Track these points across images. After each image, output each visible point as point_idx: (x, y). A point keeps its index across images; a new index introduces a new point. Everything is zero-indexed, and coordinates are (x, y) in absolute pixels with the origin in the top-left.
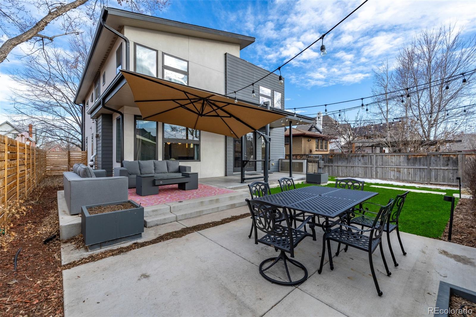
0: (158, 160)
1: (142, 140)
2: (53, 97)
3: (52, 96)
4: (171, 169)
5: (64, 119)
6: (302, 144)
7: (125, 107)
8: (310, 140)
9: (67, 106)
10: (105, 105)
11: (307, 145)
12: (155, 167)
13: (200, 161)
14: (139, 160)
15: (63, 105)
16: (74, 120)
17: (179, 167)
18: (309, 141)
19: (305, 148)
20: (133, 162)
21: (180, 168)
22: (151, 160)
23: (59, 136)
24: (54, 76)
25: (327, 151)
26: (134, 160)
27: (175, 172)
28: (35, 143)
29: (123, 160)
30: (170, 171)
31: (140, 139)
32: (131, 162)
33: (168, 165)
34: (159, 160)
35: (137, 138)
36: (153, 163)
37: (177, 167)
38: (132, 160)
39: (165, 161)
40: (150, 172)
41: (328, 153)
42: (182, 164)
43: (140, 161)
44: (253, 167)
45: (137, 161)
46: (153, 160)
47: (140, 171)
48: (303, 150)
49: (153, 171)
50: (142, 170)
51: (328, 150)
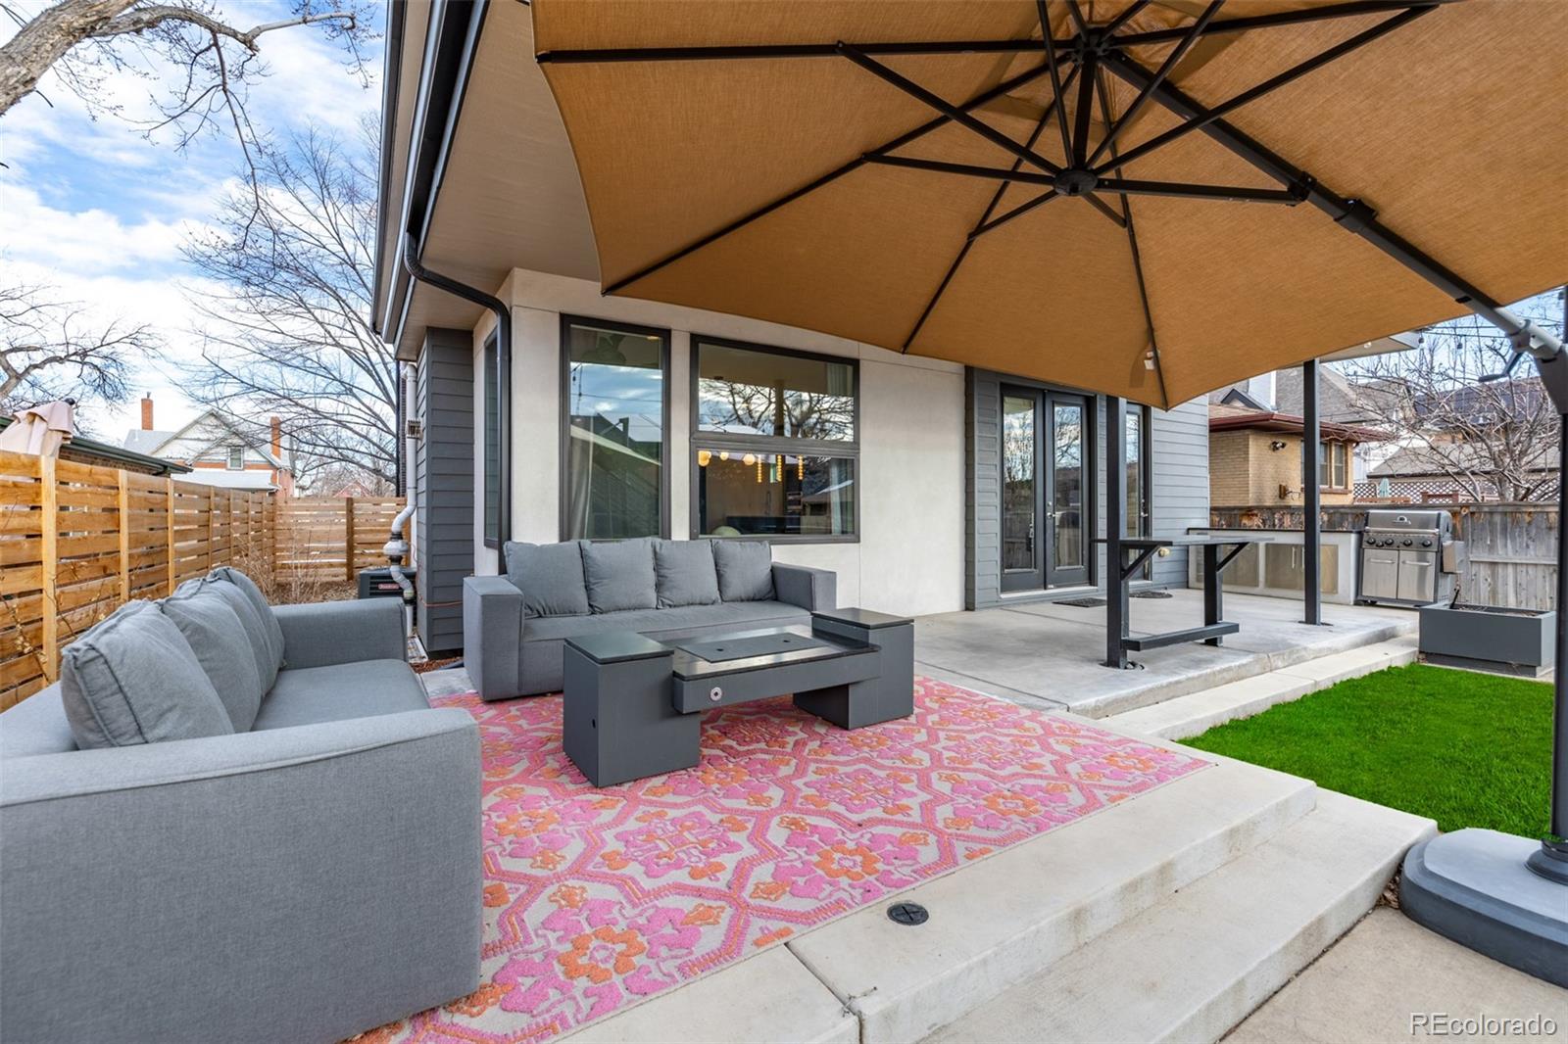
0: (670, 539)
1: (595, 444)
2: (313, 315)
3: (310, 312)
4: (737, 585)
5: (351, 390)
6: (1247, 460)
7: (519, 274)
8: (1283, 446)
9: (353, 342)
10: (425, 265)
11: (1270, 469)
12: (659, 575)
13: (858, 541)
14: (582, 537)
15: (342, 342)
16: (378, 392)
17: (774, 571)
18: (1275, 449)
19: (1259, 476)
20: (555, 546)
21: (780, 580)
22: (640, 540)
23: (336, 449)
24: (312, 240)
25: (1345, 493)
26: (562, 539)
27: (753, 600)
28: (289, 475)
29: (509, 538)
30: (731, 593)
31: (586, 443)
32: (543, 549)
33: (721, 562)
34: (675, 537)
35: (572, 438)
36: (650, 555)
37: (764, 573)
38: (552, 538)
39: (705, 545)
40: (634, 601)
41: (1346, 500)
42: (786, 554)
43: (586, 543)
44: (1082, 568)
45: (573, 543)
46: (649, 539)
47: (589, 598)
48: (1252, 489)
49: (651, 596)
50: (597, 589)
51: (1351, 487)
